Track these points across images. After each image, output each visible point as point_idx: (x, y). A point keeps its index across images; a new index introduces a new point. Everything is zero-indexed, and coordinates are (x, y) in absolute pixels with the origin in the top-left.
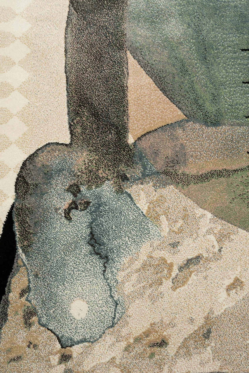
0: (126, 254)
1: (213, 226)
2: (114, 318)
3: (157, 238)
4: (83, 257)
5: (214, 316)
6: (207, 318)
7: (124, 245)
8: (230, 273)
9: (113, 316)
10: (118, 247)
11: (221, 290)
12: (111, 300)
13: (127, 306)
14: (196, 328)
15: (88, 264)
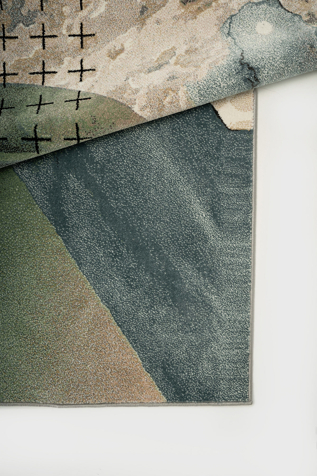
0: (222, 67)
1: (132, 96)
2: (230, 23)
3: (190, 84)
4: (266, 65)
5: (137, 26)
6: (143, 24)
7: (225, 77)
8: (120, 63)
9: (231, 24)
10: (231, 75)
11: (129, 49)
12: (234, 36)
13: (218, 32)
14: (154, 15)
15: (260, 58)
